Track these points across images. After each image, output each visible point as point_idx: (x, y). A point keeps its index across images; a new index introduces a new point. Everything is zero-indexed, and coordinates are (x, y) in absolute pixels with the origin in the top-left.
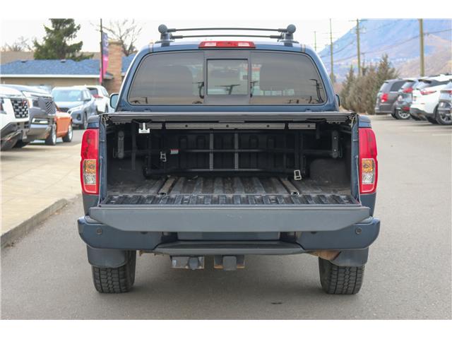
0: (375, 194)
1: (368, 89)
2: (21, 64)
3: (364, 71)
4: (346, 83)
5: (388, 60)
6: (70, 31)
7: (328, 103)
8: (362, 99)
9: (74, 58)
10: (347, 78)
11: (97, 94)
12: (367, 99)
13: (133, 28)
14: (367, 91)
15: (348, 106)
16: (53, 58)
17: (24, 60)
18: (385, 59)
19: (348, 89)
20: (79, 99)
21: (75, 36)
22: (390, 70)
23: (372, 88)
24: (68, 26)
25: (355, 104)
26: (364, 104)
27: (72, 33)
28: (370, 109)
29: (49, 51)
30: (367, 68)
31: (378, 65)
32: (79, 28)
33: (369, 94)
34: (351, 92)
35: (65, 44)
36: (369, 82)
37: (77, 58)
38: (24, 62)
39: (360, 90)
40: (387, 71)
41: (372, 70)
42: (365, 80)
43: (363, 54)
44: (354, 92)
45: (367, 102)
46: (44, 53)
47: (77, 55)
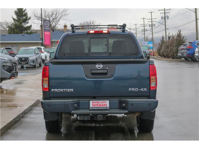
0: (156, 90)
1: (172, 46)
2: (3, 36)
3: (169, 38)
4: (161, 44)
5: (181, 32)
6: (26, 20)
7: (140, 55)
8: (169, 51)
9: (27, 33)
10: (161, 41)
11: (42, 50)
12: (171, 51)
13: (56, 18)
14: (171, 47)
15: (162, 55)
16: (17, 33)
17: (4, 34)
18: (180, 32)
19: (161, 46)
20: (33, 53)
21: (28, 23)
22: (182, 38)
23: (174, 46)
24: (24, 18)
25: (165, 54)
26: (170, 54)
27: (26, 21)
28: (173, 56)
29: (15, 30)
30: (171, 36)
31: (176, 35)
32: (30, 18)
33: (172, 49)
34: (163, 48)
35: (23, 26)
36: (172, 43)
37: (29, 33)
38: (3, 35)
39: (167, 47)
40: (181, 38)
41: (173, 37)
42: (170, 42)
43: (168, 29)
44: (165, 48)
45: (171, 53)
46: (13, 31)
47: (29, 31)
